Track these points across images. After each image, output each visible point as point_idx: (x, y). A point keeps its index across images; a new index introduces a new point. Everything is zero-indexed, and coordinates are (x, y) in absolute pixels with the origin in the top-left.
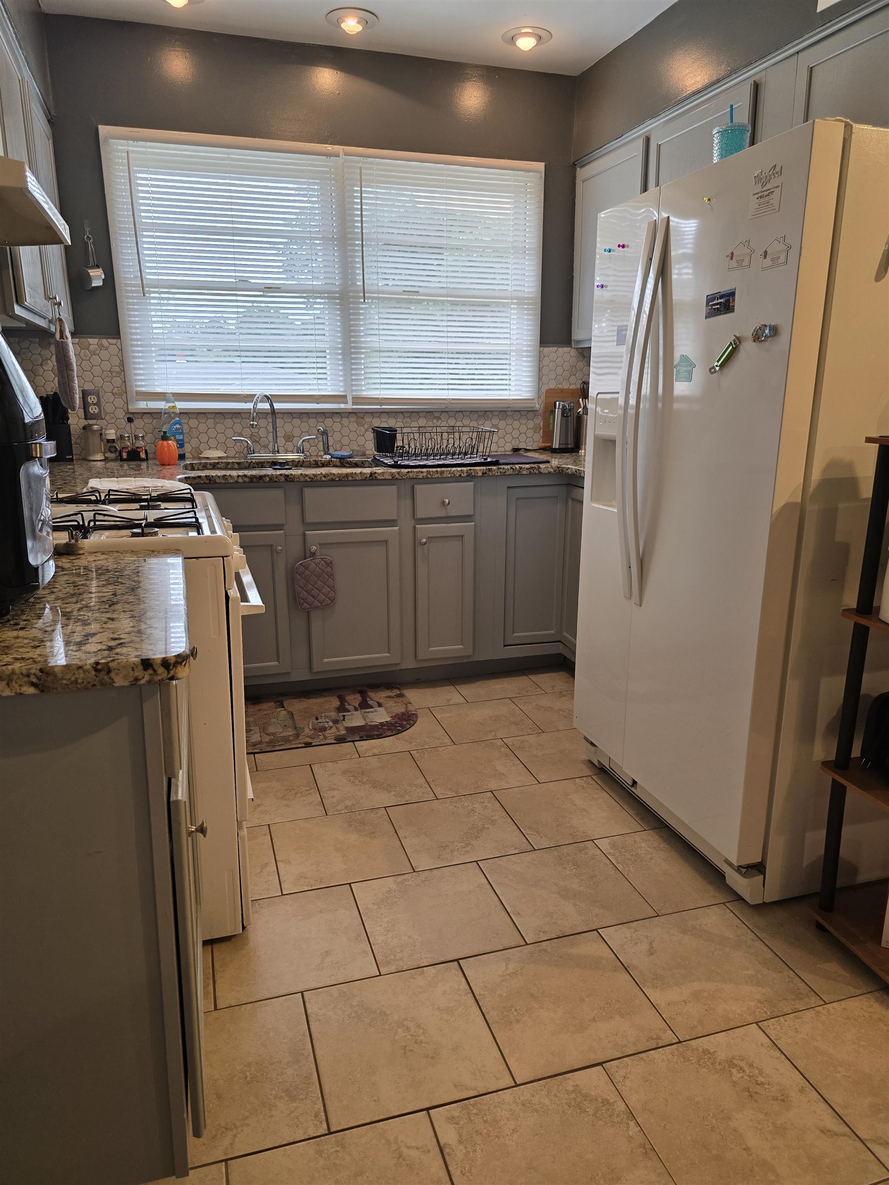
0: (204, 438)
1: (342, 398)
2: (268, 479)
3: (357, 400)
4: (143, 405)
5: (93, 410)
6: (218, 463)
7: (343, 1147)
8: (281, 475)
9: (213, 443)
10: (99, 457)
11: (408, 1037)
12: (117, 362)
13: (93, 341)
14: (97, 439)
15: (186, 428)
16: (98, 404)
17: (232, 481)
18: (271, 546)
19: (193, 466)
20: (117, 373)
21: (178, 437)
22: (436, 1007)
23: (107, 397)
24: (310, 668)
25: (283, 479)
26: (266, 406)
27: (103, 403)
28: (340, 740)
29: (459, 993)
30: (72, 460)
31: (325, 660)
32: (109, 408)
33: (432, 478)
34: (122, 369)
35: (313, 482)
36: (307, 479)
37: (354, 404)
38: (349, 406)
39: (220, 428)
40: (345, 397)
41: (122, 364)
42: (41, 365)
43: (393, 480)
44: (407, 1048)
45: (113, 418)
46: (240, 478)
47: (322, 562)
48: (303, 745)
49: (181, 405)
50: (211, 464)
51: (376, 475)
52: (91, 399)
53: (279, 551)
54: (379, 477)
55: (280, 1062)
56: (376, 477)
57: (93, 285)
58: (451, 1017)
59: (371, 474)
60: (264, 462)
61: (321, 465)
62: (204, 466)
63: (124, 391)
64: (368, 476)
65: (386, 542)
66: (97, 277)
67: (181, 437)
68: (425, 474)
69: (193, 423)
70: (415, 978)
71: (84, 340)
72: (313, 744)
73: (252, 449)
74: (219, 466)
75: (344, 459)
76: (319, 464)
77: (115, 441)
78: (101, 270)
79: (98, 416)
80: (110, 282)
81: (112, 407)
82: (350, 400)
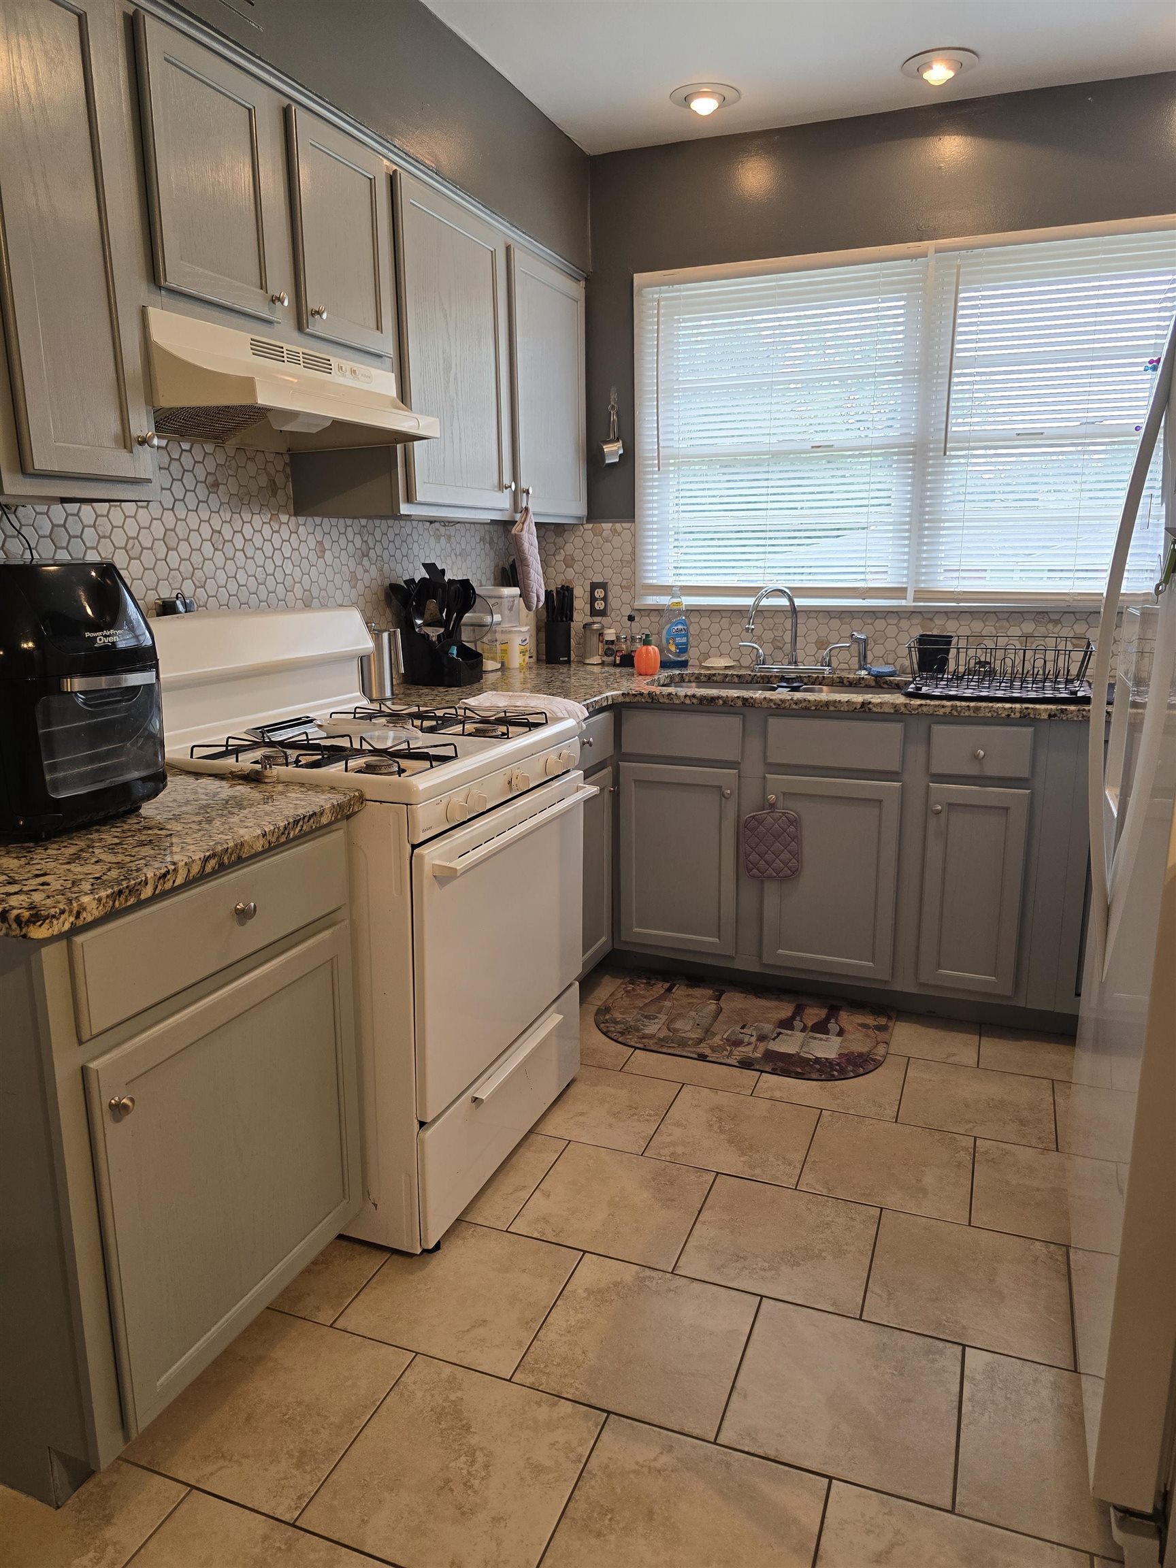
0: (715, 642)
1: (899, 592)
2: (721, 702)
3: (920, 594)
4: (652, 600)
5: (599, 605)
6: (714, 675)
7: (289, 1550)
8: (738, 697)
9: (725, 648)
10: (596, 660)
11: (465, 1472)
12: (629, 550)
13: (607, 526)
14: (595, 638)
15: (693, 630)
16: (605, 599)
17: (677, 702)
18: (721, 787)
19: (682, 677)
20: (628, 562)
21: (678, 640)
22: (527, 1456)
23: (614, 591)
24: (760, 956)
25: (740, 703)
26: (784, 602)
27: (610, 598)
28: (746, 1064)
29: (570, 1455)
30: (568, 662)
31: (780, 951)
32: (614, 603)
33: (959, 716)
34: (632, 559)
35: (780, 709)
36: (772, 704)
37: (915, 600)
38: (907, 603)
39: (736, 629)
40: (904, 590)
41: (633, 553)
42: (554, 555)
43: (896, 714)
44: (451, 1484)
45: (618, 615)
46: (687, 698)
47: (784, 818)
48: (696, 1056)
49: (688, 601)
50: (705, 676)
51: (870, 706)
52: (599, 593)
53: (728, 796)
54: (875, 709)
55: (326, 1417)
56: (870, 709)
57: (607, 462)
58: (532, 1479)
59: (863, 704)
60: (771, 676)
61: (847, 684)
62: (696, 678)
63: (632, 584)
64: (859, 707)
65: (880, 801)
66: (613, 451)
67: (684, 640)
68: (948, 710)
69: (705, 622)
70: (540, 1406)
71: (598, 525)
72: (708, 1059)
73: (762, 658)
74: (715, 678)
75: (881, 677)
76: (845, 682)
77: (612, 642)
78: (620, 444)
79: (603, 613)
80: (629, 456)
81: (619, 602)
82: (910, 594)
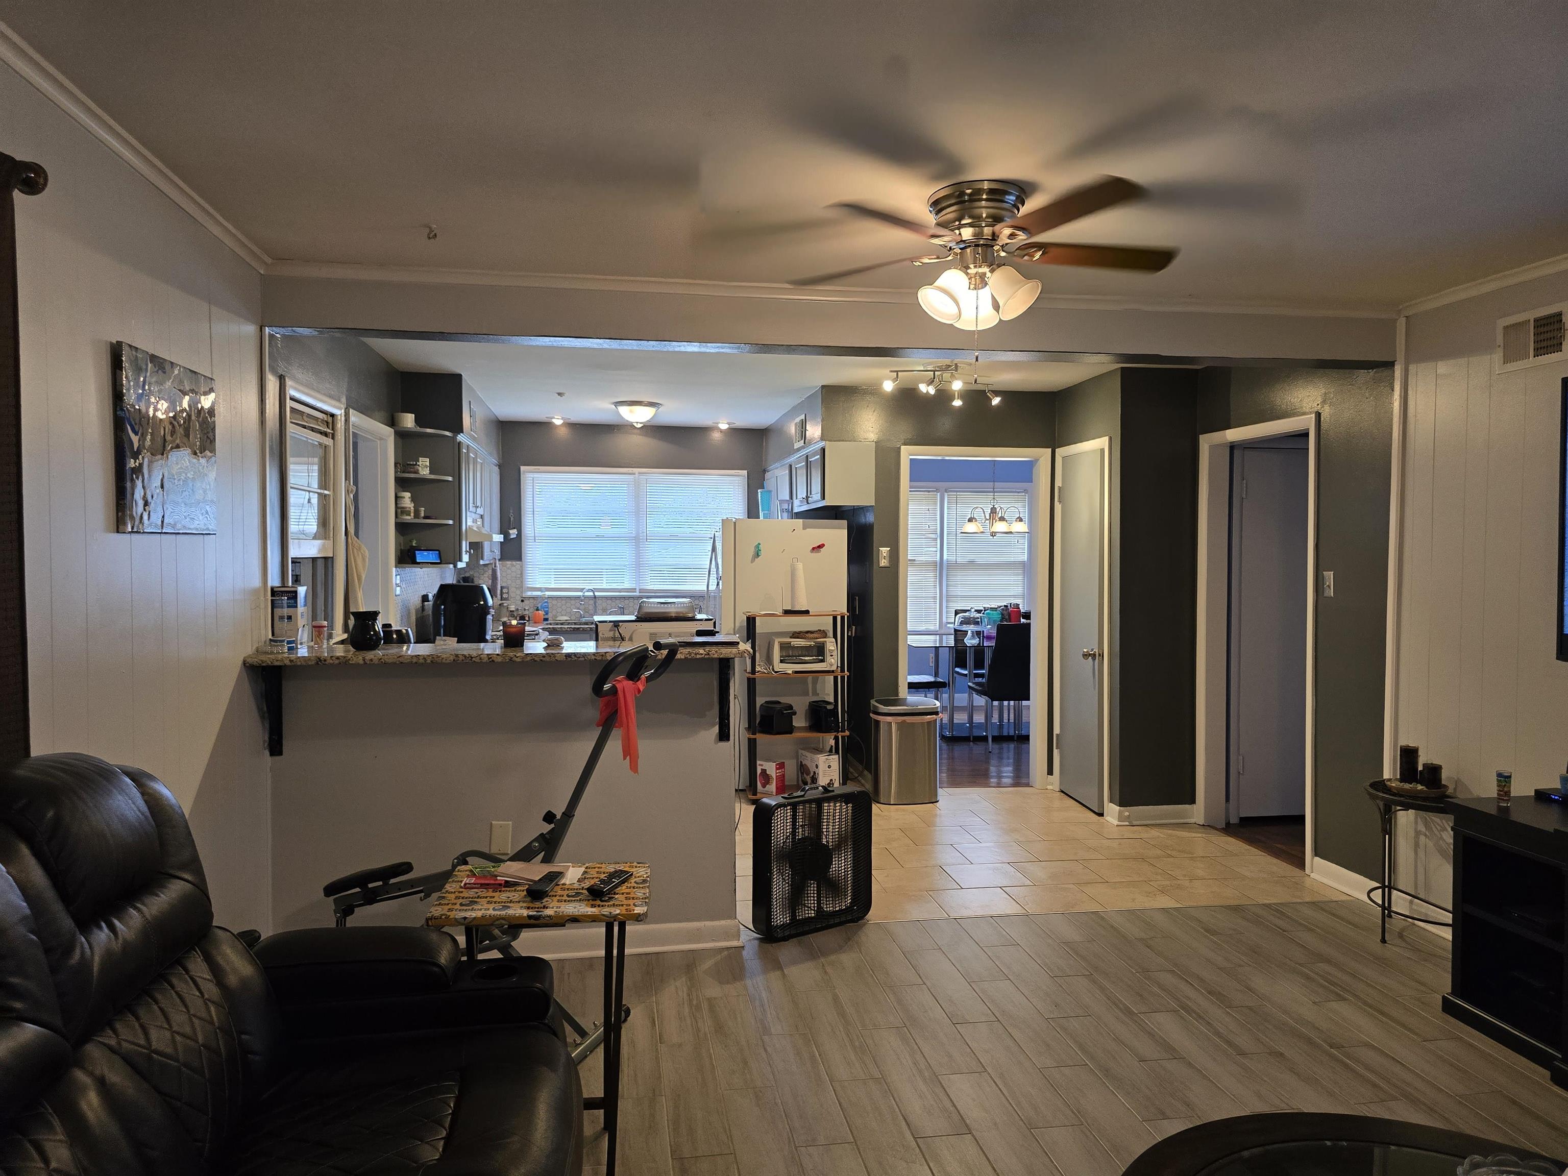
0: (559, 610)
1: (634, 590)
4: (529, 594)
5: (505, 596)
6: (564, 623)
9: (564, 613)
10: (505, 619)
12: (519, 573)
13: (509, 562)
14: (505, 610)
15: (551, 605)
16: (508, 593)
20: (519, 578)
21: (546, 609)
23: (512, 590)
25: (589, 629)
26: (591, 594)
27: (510, 593)
32: (512, 594)
34: (521, 576)
37: (640, 593)
38: (637, 594)
39: (568, 605)
40: (635, 589)
41: (522, 574)
45: (514, 600)
49: (548, 593)
52: (504, 591)
57: (512, 537)
63: (521, 587)
66: (513, 533)
67: (547, 609)
69: (555, 602)
71: (505, 562)
73: (583, 616)
77: (513, 611)
78: (516, 530)
79: (506, 599)
80: (519, 535)
81: (515, 594)
82: (638, 590)
